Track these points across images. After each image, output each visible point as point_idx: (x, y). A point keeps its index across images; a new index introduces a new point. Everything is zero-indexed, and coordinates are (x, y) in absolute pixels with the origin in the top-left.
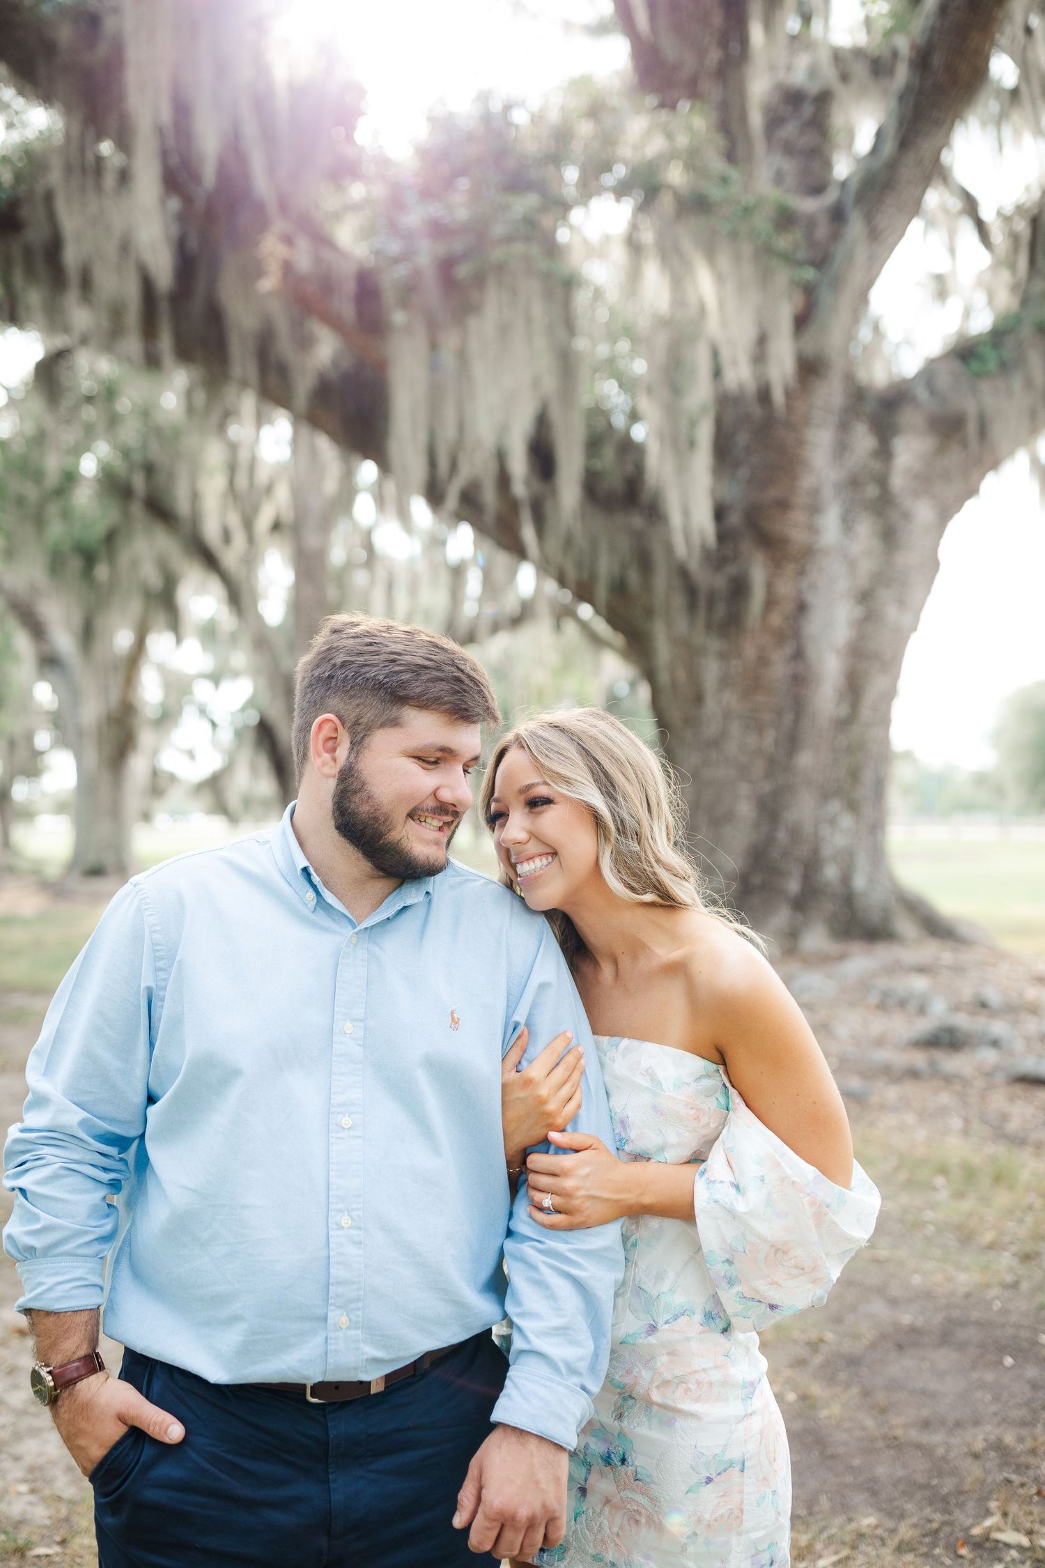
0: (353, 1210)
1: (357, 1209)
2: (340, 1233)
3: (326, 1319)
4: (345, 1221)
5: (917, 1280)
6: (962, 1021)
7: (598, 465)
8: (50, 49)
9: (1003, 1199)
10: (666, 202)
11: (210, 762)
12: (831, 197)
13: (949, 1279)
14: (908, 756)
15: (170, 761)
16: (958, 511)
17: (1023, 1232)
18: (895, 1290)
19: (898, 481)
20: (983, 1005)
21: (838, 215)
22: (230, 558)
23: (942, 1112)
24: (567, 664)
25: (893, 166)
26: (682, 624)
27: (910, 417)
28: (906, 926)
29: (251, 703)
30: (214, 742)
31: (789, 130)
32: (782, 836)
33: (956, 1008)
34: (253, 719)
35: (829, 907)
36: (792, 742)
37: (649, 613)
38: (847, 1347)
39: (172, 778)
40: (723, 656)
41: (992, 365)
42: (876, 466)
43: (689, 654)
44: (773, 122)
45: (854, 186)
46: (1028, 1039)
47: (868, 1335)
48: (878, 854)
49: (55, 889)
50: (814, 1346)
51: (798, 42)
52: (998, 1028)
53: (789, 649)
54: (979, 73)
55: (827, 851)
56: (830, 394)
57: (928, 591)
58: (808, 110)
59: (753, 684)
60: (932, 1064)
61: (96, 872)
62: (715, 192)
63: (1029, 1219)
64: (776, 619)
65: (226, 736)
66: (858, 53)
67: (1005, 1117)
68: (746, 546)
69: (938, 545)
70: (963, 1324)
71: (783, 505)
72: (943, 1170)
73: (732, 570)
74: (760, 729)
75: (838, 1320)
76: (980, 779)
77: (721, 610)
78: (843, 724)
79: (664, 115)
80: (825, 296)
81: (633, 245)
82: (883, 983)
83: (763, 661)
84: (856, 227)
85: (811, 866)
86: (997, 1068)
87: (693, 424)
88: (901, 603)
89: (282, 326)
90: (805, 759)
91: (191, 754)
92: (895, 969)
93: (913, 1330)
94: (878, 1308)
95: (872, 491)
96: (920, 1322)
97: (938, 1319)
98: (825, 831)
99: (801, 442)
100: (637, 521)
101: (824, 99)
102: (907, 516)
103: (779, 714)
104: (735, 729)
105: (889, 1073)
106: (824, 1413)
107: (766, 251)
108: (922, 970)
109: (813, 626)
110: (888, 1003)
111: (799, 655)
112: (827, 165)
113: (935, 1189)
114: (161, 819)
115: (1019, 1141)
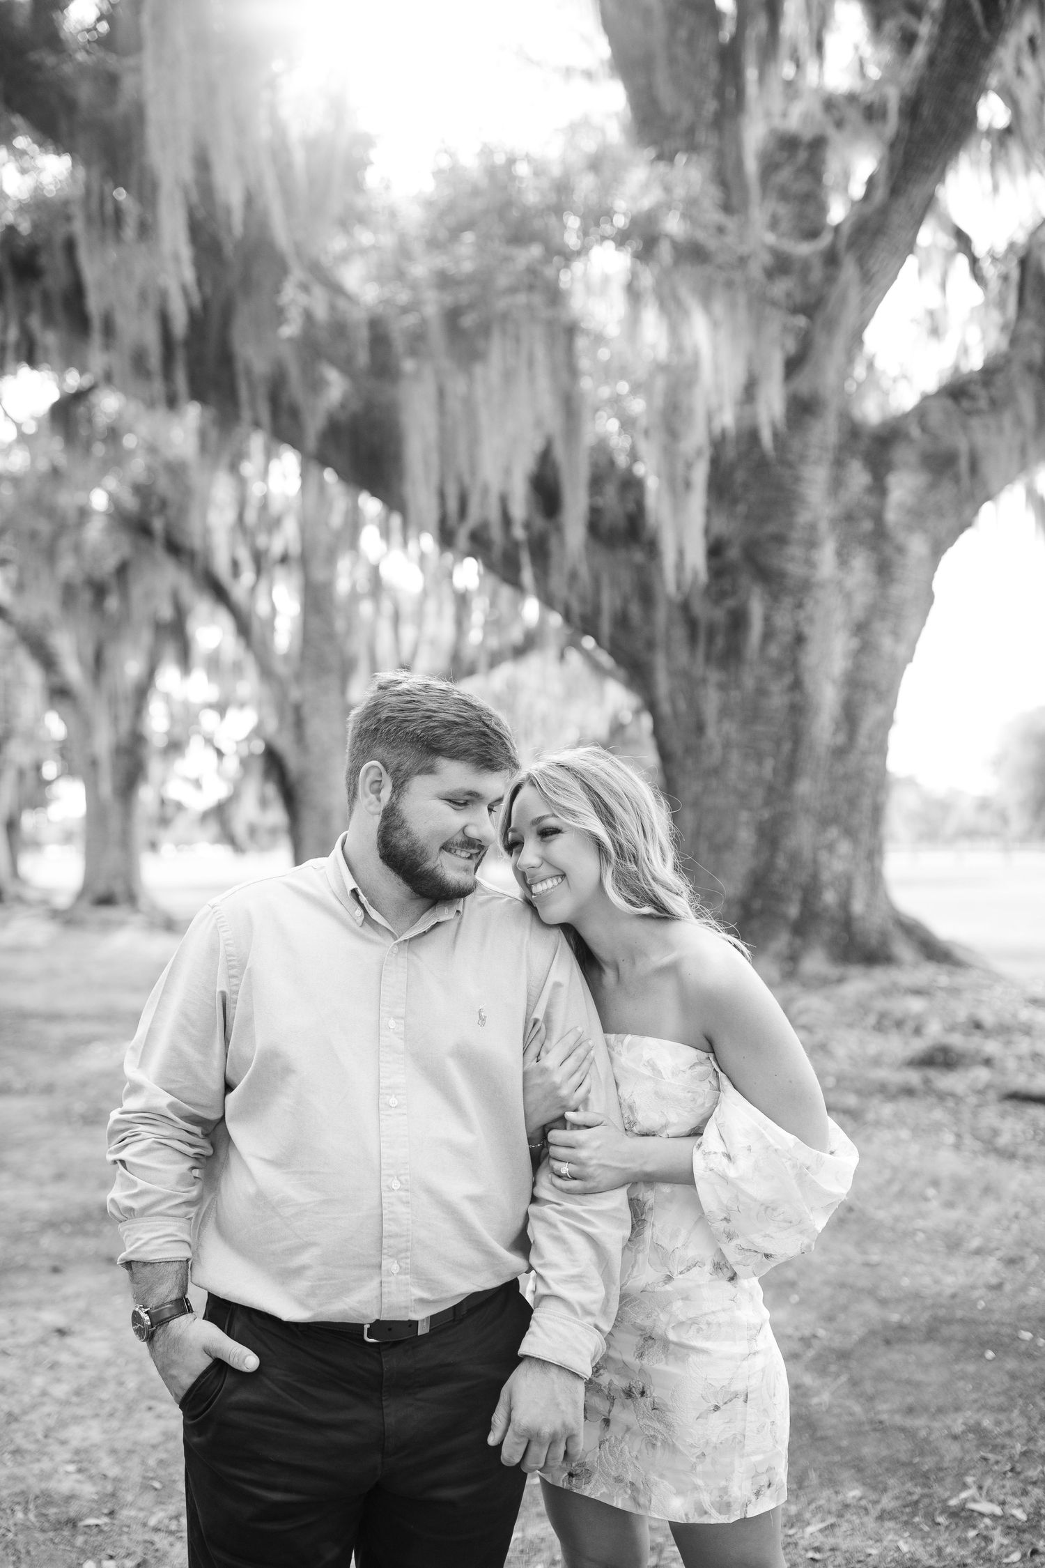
0: (401, 1175)
1: (405, 1174)
2: (390, 1194)
3: (380, 1267)
4: (396, 1185)
5: (906, 1282)
6: (957, 1041)
7: (600, 502)
8: (70, 106)
9: (990, 1209)
10: (665, 251)
11: (216, 791)
12: (825, 240)
13: (937, 1282)
14: (911, 782)
15: (176, 790)
16: (952, 545)
17: (1008, 1239)
18: (884, 1292)
19: (892, 516)
20: (978, 1026)
21: (831, 259)
22: (239, 590)
23: (937, 1127)
24: (570, 694)
25: (884, 211)
26: (682, 657)
27: (904, 454)
28: (903, 950)
29: (257, 731)
30: (219, 772)
31: (784, 176)
32: (781, 862)
33: (951, 1029)
34: (259, 747)
35: (827, 931)
36: (791, 770)
37: (650, 645)
38: (838, 1342)
39: (179, 807)
40: (722, 687)
41: (983, 403)
42: (871, 501)
43: (690, 685)
44: (769, 167)
45: (846, 231)
46: (1020, 1058)
47: (858, 1331)
48: (875, 879)
49: (66, 919)
50: (806, 1341)
51: (791, 89)
52: (991, 1047)
53: (787, 679)
54: (969, 120)
55: (826, 876)
56: (825, 432)
57: (923, 624)
58: (802, 155)
59: (752, 713)
60: (927, 1081)
61: (106, 900)
62: (711, 243)
63: (1015, 1227)
64: (774, 651)
65: (232, 765)
66: (852, 98)
67: (996, 1132)
68: (745, 580)
69: (932, 578)
70: (949, 1322)
71: (781, 540)
72: (935, 1183)
73: (730, 603)
74: (759, 758)
75: (830, 1319)
76: (984, 805)
77: (720, 642)
78: (840, 753)
79: (662, 167)
80: (820, 339)
81: (633, 293)
82: (880, 1004)
83: (762, 692)
84: (849, 271)
85: (811, 892)
86: (988, 1086)
87: (689, 466)
88: (896, 634)
89: (294, 372)
90: (804, 787)
91: (197, 784)
92: (891, 991)
93: (901, 1327)
94: (869, 1308)
95: (867, 525)
96: (907, 1320)
97: (925, 1317)
98: (824, 856)
99: (797, 479)
100: (639, 556)
101: (818, 145)
102: (901, 550)
103: (778, 743)
104: (735, 757)
105: (884, 1091)
106: (815, 1401)
107: (759, 303)
108: (918, 992)
109: (810, 657)
110: (886, 1023)
111: (797, 685)
112: (823, 209)
113: (926, 1199)
114: (167, 848)
115: (1008, 1155)
